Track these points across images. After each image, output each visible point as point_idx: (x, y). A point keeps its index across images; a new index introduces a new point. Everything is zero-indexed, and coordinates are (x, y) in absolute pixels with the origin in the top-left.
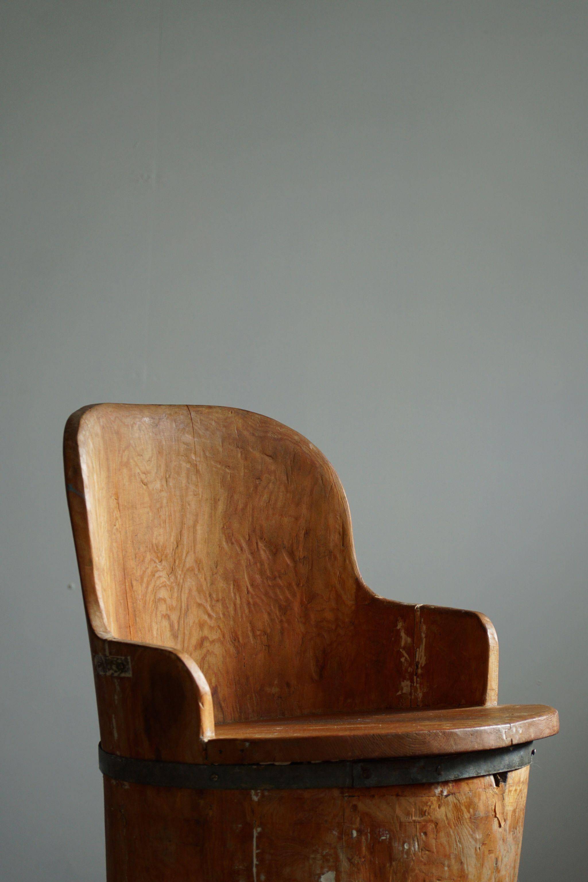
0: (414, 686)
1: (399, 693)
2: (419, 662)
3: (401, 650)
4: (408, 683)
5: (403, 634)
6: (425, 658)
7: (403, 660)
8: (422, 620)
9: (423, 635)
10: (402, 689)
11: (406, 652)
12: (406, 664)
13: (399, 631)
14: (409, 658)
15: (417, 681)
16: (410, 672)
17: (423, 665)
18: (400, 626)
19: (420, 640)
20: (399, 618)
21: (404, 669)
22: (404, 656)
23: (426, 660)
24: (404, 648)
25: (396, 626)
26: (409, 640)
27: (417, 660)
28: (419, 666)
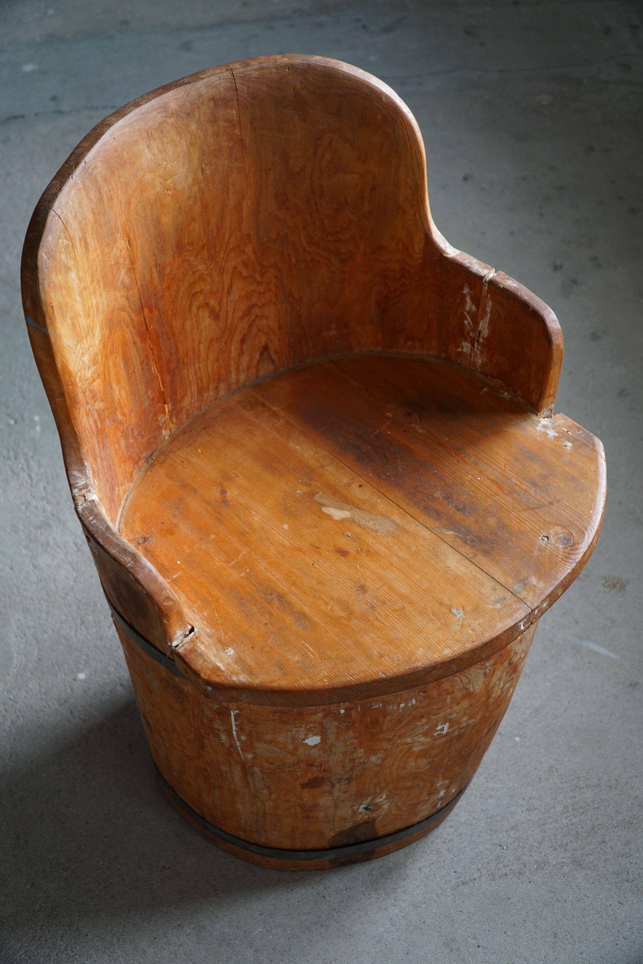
0: (474, 351)
1: (460, 350)
2: (482, 332)
3: (465, 313)
4: (469, 345)
5: (468, 299)
6: (488, 331)
7: (466, 322)
8: (489, 296)
9: (488, 310)
10: (463, 348)
11: (470, 316)
12: (468, 328)
13: (464, 296)
14: (473, 324)
15: (477, 348)
16: (472, 337)
17: (485, 336)
18: (466, 291)
19: (485, 313)
20: (466, 284)
21: (466, 331)
22: (467, 320)
23: (489, 333)
24: (468, 312)
25: (463, 290)
26: (474, 308)
27: (480, 329)
28: (482, 335)
